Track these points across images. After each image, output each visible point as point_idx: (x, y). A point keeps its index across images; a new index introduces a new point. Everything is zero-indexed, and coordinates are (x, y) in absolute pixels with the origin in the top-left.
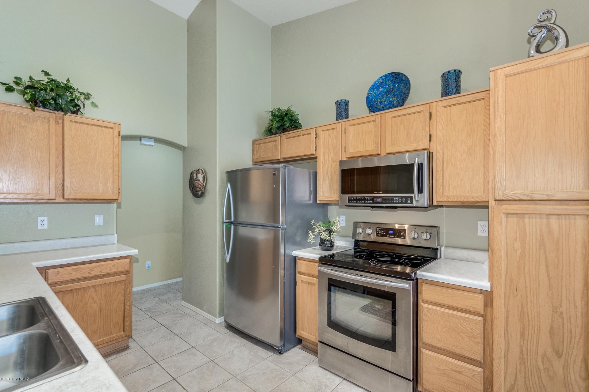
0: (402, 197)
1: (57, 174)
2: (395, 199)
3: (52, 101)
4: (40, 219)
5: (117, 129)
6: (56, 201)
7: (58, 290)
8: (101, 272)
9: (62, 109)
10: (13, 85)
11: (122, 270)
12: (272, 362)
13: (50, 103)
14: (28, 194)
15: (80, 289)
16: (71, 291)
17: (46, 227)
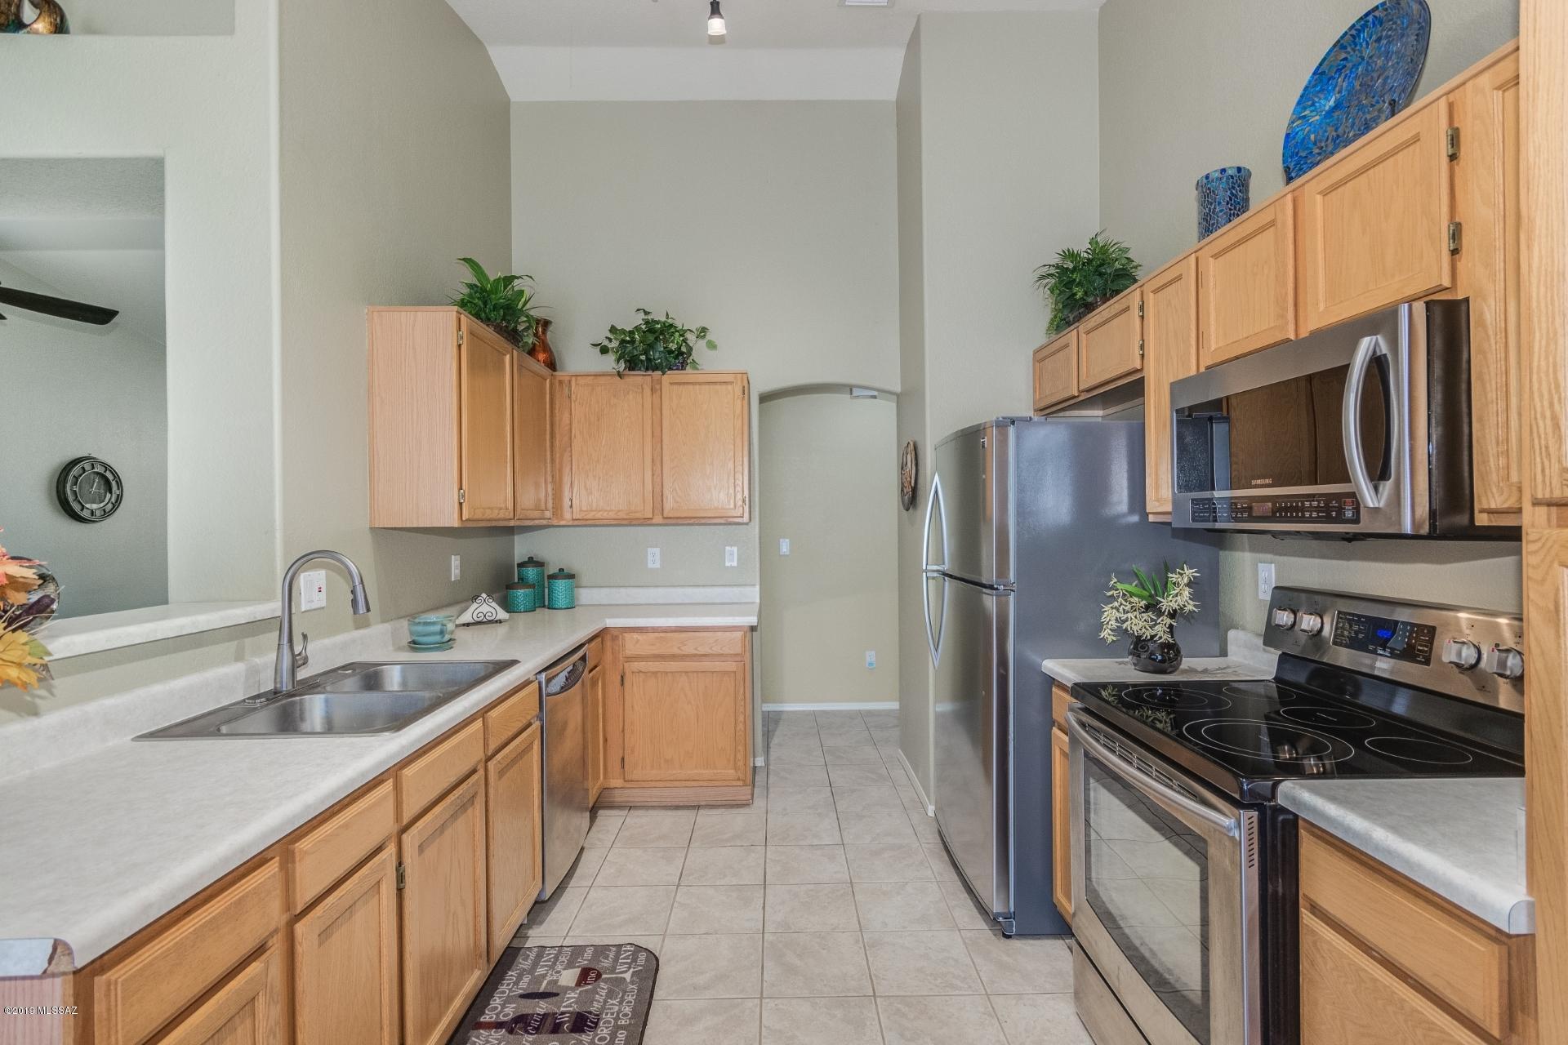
0: (1329, 497)
1: (655, 477)
2: (1307, 504)
3: (643, 357)
4: (650, 550)
5: (739, 382)
6: (654, 521)
7: (637, 669)
8: (696, 649)
9: (656, 368)
10: (606, 343)
11: (730, 652)
12: (965, 943)
13: (642, 361)
14: (619, 511)
15: (667, 673)
16: (655, 673)
17: (657, 565)
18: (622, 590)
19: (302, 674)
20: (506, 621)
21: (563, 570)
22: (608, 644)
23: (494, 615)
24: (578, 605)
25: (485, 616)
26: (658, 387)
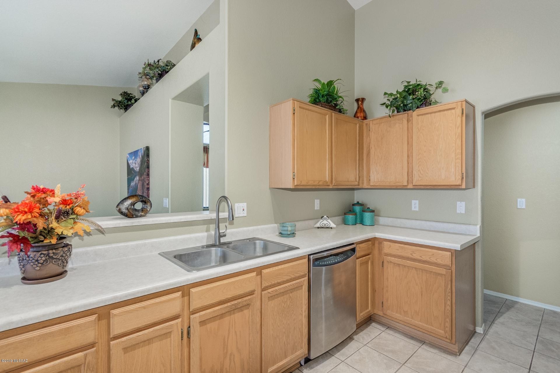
1: (409, 164)
3: (402, 105)
4: (413, 202)
6: (408, 187)
7: (390, 260)
8: (421, 257)
9: (409, 109)
10: (387, 102)
11: (441, 262)
13: (401, 107)
14: (391, 182)
15: (405, 266)
16: (399, 265)
17: (417, 209)
18: (398, 220)
19: (223, 240)
20: (334, 228)
21: (369, 208)
22: (376, 245)
23: (329, 225)
24: (376, 225)
25: (325, 225)
26: (411, 119)
